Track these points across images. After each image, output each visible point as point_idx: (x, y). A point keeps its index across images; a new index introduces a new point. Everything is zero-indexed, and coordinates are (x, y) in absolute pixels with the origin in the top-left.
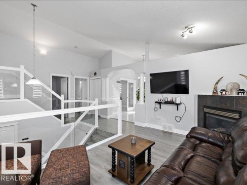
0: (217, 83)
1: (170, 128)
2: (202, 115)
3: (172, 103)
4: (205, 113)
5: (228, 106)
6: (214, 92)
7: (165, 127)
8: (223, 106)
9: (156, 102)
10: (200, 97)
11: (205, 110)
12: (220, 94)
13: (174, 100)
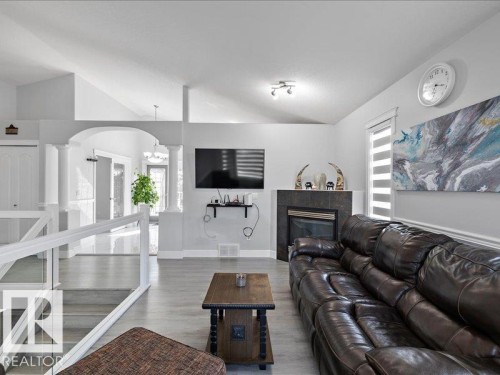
0: (301, 173)
1: (234, 250)
2: (285, 220)
3: (236, 205)
4: (290, 218)
5: (322, 205)
6: (297, 186)
7: (223, 251)
8: (316, 205)
9: (209, 205)
10: (281, 194)
11: (291, 213)
12: (304, 189)
13: (241, 200)
